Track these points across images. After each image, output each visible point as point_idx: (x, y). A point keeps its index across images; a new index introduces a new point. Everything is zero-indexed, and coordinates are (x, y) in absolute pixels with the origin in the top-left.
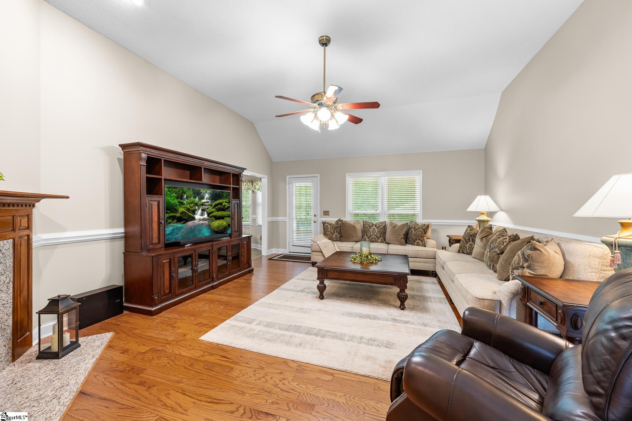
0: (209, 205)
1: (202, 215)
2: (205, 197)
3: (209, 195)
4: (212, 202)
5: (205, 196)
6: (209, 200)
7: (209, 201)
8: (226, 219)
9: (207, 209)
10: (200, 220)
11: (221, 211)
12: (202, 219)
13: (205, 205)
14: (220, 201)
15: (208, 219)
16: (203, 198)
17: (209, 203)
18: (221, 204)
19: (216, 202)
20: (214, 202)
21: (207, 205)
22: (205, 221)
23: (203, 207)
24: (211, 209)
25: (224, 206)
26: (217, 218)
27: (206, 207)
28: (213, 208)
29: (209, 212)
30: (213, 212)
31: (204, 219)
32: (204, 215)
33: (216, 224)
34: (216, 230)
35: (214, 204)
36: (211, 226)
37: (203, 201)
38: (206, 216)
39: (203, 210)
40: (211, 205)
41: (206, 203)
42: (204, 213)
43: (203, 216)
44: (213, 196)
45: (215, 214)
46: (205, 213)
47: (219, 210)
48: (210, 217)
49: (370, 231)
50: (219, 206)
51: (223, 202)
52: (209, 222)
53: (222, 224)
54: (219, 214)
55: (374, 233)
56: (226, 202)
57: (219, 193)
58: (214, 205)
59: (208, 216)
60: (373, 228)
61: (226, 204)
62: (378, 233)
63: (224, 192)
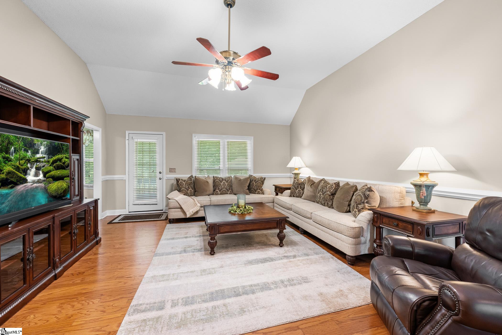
0: (45, 162)
1: (36, 175)
2: (40, 151)
3: (45, 148)
4: (49, 158)
5: (41, 149)
6: (45, 154)
7: (45, 156)
8: (66, 179)
9: (43, 166)
10: (34, 182)
11: (60, 169)
12: (36, 181)
13: (40, 162)
14: (59, 156)
15: (44, 181)
16: (37, 152)
17: (45, 159)
18: (60, 160)
19: (55, 158)
20: (52, 158)
21: (42, 162)
22: (41, 183)
23: (38, 164)
24: (48, 167)
25: (64, 163)
26: (56, 179)
27: (42, 165)
28: (51, 165)
29: (45, 171)
30: (50, 171)
31: (39, 181)
32: (39, 175)
33: (55, 186)
34: (54, 194)
35: (51, 160)
36: (47, 189)
37: (38, 156)
38: (41, 177)
39: (38, 169)
40: (48, 162)
41: (41, 160)
42: (39, 173)
43: (37, 177)
44: (50, 150)
45: (53, 173)
46: (41, 172)
47: (58, 168)
48: (47, 178)
49: (221, 185)
50: (58, 163)
51: (63, 158)
52: (45, 184)
53: (61, 186)
54: (58, 173)
55: (224, 186)
56: (66, 158)
57: (58, 146)
58: (51, 162)
59: (44, 176)
60: (223, 183)
61: (67, 160)
62: (228, 186)
63: (64, 145)
